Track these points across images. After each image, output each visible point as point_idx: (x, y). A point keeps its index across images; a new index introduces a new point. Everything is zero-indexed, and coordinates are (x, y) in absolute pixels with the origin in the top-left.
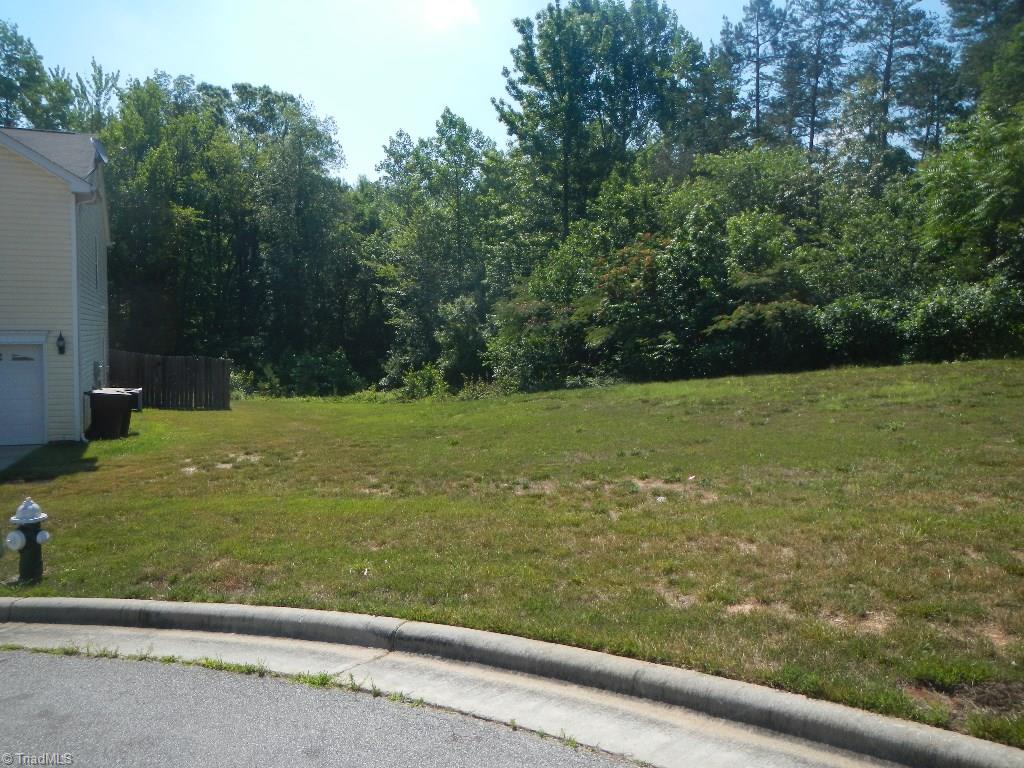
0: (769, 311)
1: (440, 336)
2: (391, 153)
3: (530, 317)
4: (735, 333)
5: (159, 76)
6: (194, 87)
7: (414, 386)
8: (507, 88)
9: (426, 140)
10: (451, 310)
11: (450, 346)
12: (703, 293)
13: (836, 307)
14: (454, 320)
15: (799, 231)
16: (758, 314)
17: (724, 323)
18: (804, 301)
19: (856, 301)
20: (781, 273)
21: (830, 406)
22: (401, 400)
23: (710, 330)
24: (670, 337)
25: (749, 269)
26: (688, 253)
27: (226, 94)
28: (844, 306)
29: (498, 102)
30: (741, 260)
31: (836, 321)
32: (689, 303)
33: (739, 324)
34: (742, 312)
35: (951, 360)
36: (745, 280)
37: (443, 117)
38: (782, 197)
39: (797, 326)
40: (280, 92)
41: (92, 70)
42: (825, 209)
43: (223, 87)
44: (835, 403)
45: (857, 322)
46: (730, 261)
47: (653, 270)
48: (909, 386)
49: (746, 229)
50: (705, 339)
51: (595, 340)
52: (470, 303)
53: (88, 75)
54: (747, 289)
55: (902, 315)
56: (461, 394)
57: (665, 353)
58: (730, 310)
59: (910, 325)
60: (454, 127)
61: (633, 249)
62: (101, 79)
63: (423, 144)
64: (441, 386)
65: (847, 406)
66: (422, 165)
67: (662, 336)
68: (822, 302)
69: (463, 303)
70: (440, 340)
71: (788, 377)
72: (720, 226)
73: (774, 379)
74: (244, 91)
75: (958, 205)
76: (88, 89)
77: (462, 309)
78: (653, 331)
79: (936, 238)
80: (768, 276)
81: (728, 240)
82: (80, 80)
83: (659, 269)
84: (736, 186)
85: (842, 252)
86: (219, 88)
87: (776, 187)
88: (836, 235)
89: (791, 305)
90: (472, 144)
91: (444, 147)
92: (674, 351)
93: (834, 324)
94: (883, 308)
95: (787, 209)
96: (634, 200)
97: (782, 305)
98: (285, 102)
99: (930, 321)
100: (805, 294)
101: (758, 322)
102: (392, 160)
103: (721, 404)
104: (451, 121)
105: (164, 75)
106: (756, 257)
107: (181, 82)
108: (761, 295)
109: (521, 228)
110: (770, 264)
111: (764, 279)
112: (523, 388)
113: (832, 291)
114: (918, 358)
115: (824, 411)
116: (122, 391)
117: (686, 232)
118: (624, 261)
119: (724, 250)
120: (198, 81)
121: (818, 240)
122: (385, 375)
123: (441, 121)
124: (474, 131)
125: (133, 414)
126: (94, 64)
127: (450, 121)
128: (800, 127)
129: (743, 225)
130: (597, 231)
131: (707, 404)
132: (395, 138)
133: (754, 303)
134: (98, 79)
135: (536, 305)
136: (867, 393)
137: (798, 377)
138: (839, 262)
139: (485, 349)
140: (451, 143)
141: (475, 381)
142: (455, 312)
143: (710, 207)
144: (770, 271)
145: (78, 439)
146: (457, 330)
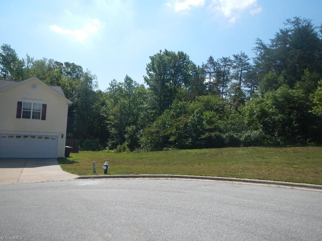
0: (213, 134)
1: (126, 136)
2: (111, 85)
3: (154, 133)
4: (205, 139)
5: (44, 59)
6: (54, 62)
7: (120, 149)
8: (147, 73)
9: (121, 83)
10: (129, 129)
11: (128, 139)
12: (198, 129)
13: (227, 134)
14: (130, 132)
15: (220, 116)
16: (211, 135)
17: (203, 137)
18: (220, 132)
19: (231, 133)
20: (216, 126)
21: (225, 154)
22: (117, 152)
23: (200, 138)
24: (190, 139)
25: (209, 125)
26: (195, 120)
27: (62, 64)
28: (229, 134)
29: (145, 77)
30: (207, 122)
31: (227, 137)
32: (195, 131)
33: (206, 137)
34: (207, 134)
35: (250, 147)
36: (208, 127)
38: (216, 108)
39: (218, 138)
40: (77, 65)
41: (26, 57)
42: (225, 112)
43: (61, 62)
44: (226, 154)
45: (231, 137)
46: (204, 122)
47: (186, 123)
48: (240, 151)
49: (208, 115)
50: (198, 140)
51: (172, 139)
52: (135, 128)
53: (25, 58)
54: (208, 129)
55: (241, 137)
56: (134, 151)
57: (189, 143)
58: (204, 134)
59: (242, 139)
61: (182, 118)
63: (120, 83)
64: (127, 149)
65: (228, 154)
66: (120, 89)
67: (189, 139)
68: (224, 133)
69: (133, 127)
71: (217, 149)
72: (202, 114)
73: (214, 150)
74: (67, 64)
75: (251, 115)
76: (25, 62)
77: (132, 129)
78: (186, 138)
79: (247, 121)
80: (213, 126)
81: (204, 117)
82: (23, 59)
83: (188, 123)
84: (205, 104)
85: (229, 122)
86: (60, 63)
87: (214, 105)
88: (228, 118)
89: (218, 133)
90: (133, 84)
91: (126, 85)
92: (191, 142)
93: (227, 138)
94: (237, 135)
95: (217, 110)
96: (181, 105)
97: (216, 133)
98: (78, 67)
99: (246, 138)
100: (221, 131)
101: (210, 137)
102: (112, 87)
103: (204, 154)
104: (128, 79)
105: (45, 59)
106: (210, 122)
107: (51, 61)
108: (211, 131)
109: (148, 109)
110: (213, 124)
111: (212, 127)
112: (151, 150)
113: (227, 130)
114: (243, 146)
115: (224, 155)
116: (69, 147)
117: (194, 115)
118: (179, 121)
119: (203, 120)
120: (55, 61)
121: (224, 119)
122: (108, 146)
123: (125, 78)
124: (134, 81)
125: (70, 153)
126: (27, 55)
128: (220, 87)
129: (208, 114)
130: (172, 112)
131: (201, 154)
132: (112, 81)
133: (209, 132)
134: (28, 60)
135: (155, 130)
136: (232, 152)
137: (219, 149)
138: (228, 124)
139: (139, 140)
140: (128, 84)
141: (138, 148)
143: (200, 110)
144: (213, 125)
145: (63, 157)
146: (131, 135)
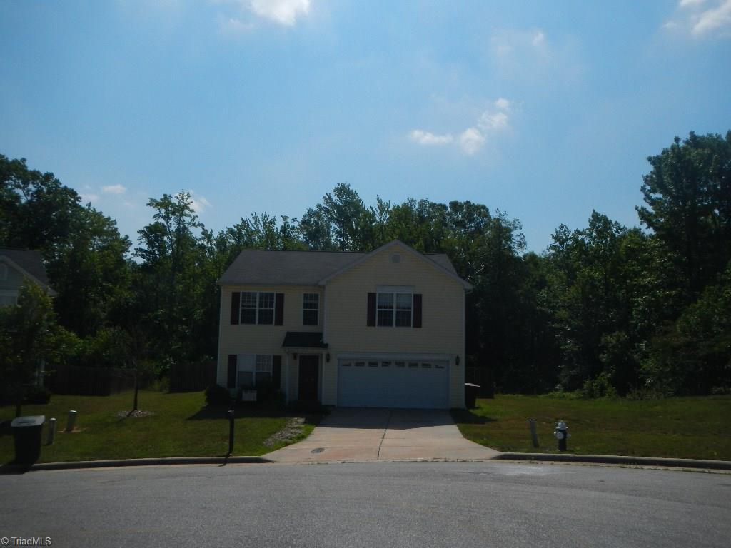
1: (604, 357)
2: (557, 239)
3: (680, 347)
5: (410, 202)
6: (428, 205)
7: (592, 391)
8: (645, 199)
9: (581, 231)
10: (610, 340)
11: (610, 364)
14: (613, 347)
27: (445, 207)
29: (640, 209)
37: (593, 216)
40: (476, 204)
41: (377, 202)
43: (442, 204)
52: (624, 336)
53: (375, 204)
56: (628, 396)
60: (600, 221)
62: (382, 206)
63: (578, 232)
64: (610, 390)
66: (579, 246)
69: (619, 336)
70: (603, 360)
74: (455, 205)
76: (376, 213)
77: (618, 340)
82: (372, 208)
90: (613, 231)
91: (594, 234)
98: (480, 209)
102: (558, 243)
104: (598, 218)
105: (412, 200)
107: (422, 203)
109: (658, 287)
112: (677, 394)
116: (473, 385)
120: (430, 202)
122: (560, 382)
123: (591, 218)
124: (614, 222)
125: (476, 400)
126: (378, 198)
127: (596, 218)
132: (558, 229)
134: (380, 207)
135: (683, 340)
139: (639, 366)
140: (599, 232)
141: (639, 388)
142: (614, 342)
145: (463, 408)
146: (615, 354)
